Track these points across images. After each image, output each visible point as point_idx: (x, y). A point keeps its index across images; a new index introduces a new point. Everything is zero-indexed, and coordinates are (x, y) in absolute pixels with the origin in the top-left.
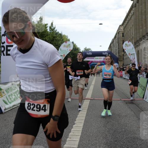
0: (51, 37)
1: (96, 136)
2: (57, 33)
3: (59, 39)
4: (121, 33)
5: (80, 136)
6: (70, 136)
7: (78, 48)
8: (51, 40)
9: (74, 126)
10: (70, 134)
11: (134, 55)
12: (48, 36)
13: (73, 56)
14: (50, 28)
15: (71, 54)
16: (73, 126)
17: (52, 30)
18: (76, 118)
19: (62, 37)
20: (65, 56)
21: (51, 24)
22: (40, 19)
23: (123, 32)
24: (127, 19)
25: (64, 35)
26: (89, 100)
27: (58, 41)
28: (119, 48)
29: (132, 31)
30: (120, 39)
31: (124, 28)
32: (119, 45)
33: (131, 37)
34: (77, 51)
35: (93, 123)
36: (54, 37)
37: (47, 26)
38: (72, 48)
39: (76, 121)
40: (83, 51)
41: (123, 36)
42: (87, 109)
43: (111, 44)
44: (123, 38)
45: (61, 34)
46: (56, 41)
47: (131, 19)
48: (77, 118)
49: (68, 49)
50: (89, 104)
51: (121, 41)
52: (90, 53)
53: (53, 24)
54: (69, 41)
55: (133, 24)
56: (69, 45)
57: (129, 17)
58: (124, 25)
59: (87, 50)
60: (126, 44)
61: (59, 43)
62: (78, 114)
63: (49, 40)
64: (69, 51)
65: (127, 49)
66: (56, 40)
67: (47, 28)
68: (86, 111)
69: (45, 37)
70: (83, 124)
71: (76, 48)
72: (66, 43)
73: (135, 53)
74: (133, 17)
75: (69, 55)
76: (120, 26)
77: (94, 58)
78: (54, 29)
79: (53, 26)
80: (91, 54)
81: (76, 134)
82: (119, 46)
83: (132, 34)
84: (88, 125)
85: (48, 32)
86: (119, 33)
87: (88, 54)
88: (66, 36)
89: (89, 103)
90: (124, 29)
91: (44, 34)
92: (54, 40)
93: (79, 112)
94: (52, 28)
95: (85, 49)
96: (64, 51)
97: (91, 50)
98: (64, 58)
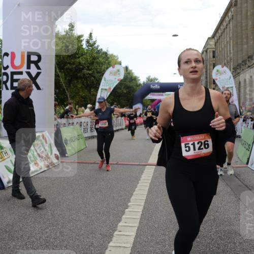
0: (89, 57)
1: (164, 228)
2: (99, 51)
3: (103, 61)
4: (210, 52)
5: (136, 228)
6: (119, 228)
7: (136, 77)
8: (88, 63)
9: (127, 210)
10: (120, 224)
11: (232, 90)
12: (85, 56)
13: (127, 90)
14: (88, 42)
15: (124, 88)
16: (124, 211)
17: (91, 46)
18: (131, 197)
19: (108, 58)
20: (111, 90)
21: (88, 36)
23: (214, 50)
24: (222, 27)
25: (112, 55)
26: (154, 167)
27: (101, 65)
28: (206, 78)
29: (230, 48)
30: (209, 62)
31: (216, 43)
32: (206, 72)
33: (228, 58)
34: (134, 81)
35: (160, 205)
36: (94, 58)
37: (82, 39)
38: (122, 77)
39: (130, 202)
40: (144, 83)
41: (214, 57)
42: (150, 182)
44: (214, 59)
45: (106, 53)
47: (228, 27)
48: (133, 198)
50: (154, 173)
51: (210, 65)
52: (156, 86)
53: (92, 35)
54: (121, 64)
55: (231, 35)
56: (118, 71)
57: (225, 24)
58: (216, 38)
59: (151, 80)
60: (218, 71)
61: (103, 67)
62: (134, 191)
63: (85, 63)
64: (118, 82)
65: (220, 78)
66: (97, 63)
67: (82, 43)
68: (149, 185)
69: (79, 58)
70: (142, 208)
71: (132, 77)
72: (113, 67)
73: (234, 85)
74: (231, 23)
75: (121, 89)
76: (209, 38)
77: (164, 94)
78: (95, 44)
79: (92, 39)
80: (159, 87)
81: (131, 225)
82: (206, 74)
83: (230, 53)
84: (151, 209)
85: (83, 48)
86: (206, 51)
87: (153, 87)
88: (115, 56)
89: (153, 171)
90: (215, 45)
91: (77, 52)
92: (93, 62)
93: (136, 188)
94: (90, 42)
95: (148, 79)
96: (109, 82)
97: (158, 81)
98: (109, 94)
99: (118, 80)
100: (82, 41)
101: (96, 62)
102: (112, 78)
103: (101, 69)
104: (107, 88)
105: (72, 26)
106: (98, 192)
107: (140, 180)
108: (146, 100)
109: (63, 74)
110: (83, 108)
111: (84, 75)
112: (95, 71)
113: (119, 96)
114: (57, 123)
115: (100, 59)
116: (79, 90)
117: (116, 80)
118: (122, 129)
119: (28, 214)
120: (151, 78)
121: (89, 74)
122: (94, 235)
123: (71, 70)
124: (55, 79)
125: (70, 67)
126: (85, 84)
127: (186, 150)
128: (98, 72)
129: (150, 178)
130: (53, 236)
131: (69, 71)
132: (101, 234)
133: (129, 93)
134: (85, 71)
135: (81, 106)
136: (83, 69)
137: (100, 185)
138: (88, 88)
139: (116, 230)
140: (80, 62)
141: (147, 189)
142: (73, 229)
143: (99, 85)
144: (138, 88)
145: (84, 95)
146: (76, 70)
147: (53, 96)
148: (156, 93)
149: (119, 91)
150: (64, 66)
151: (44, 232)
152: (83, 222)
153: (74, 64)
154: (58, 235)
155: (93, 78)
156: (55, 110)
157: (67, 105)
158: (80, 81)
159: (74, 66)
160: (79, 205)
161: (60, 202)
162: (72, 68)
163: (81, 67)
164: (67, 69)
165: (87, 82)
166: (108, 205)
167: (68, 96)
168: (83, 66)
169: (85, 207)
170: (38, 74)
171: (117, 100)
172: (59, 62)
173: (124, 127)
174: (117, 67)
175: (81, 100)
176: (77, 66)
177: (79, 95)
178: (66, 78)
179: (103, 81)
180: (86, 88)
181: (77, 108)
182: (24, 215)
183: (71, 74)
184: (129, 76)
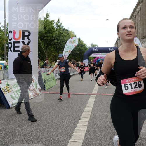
0: (57, 33)
1: (101, 131)
2: (63, 29)
3: (66, 35)
5: (85, 131)
6: (75, 131)
7: (84, 44)
8: (57, 36)
9: (80, 120)
10: (76, 129)
12: (55, 32)
13: (80, 52)
14: (57, 24)
15: (78, 51)
16: (78, 121)
17: (59, 27)
18: (82, 113)
19: (69, 33)
20: (71, 52)
21: (57, 21)
22: (46, 15)
24: (134, 15)
25: (71, 31)
26: (96, 96)
27: (65, 37)
34: (83, 47)
35: (99, 118)
36: (61, 34)
37: (54, 22)
38: (77, 44)
39: (81, 116)
40: (89, 48)
42: (93, 104)
43: (117, 40)
45: (67, 31)
46: (63, 37)
49: (73, 45)
50: (95, 99)
52: (96, 49)
53: (59, 20)
54: (76, 37)
56: (75, 40)
59: (94, 46)
61: (66, 39)
62: (84, 109)
63: (55, 36)
64: (74, 47)
67: (54, 25)
68: (92, 106)
69: (52, 33)
70: (88, 119)
71: (82, 44)
72: (72, 39)
74: (140, 12)
75: (76, 51)
77: (101, 54)
78: (61, 25)
79: (59, 23)
80: (98, 50)
81: (82, 129)
83: (139, 30)
84: (94, 120)
85: (54, 28)
87: (95, 50)
88: (72, 32)
91: (51, 30)
92: (60, 36)
93: (85, 108)
94: (58, 24)
95: (92, 45)
96: (69, 47)
97: (97, 46)
98: (69, 54)
99: (75, 46)
100: (53, 24)
101: (62, 36)
102: (71, 44)
103: (64, 40)
104: (68, 50)
105: (48, 15)
106: (63, 110)
107: (87, 103)
108: (91, 57)
109: (43, 43)
110: (54, 62)
111: (55, 43)
112: (61, 41)
113: (75, 55)
114: (39, 71)
115: (64, 34)
116: (52, 52)
117: (73, 46)
118: (77, 74)
119: (23, 123)
120: (93, 44)
121: (58, 42)
122: (61, 135)
123: (47, 40)
124: (38, 46)
125: (47, 39)
126: (56, 48)
127: (126, 89)
128: (63, 42)
129: (93, 102)
130: (38, 135)
131: (46, 41)
132: (65, 134)
133: (81, 53)
134: (56, 41)
135: (53, 61)
136: (54, 40)
137: (65, 106)
138: (57, 51)
139: (74, 132)
140: (52, 36)
141: (92, 108)
142: (49, 131)
143: (64, 49)
144: (86, 51)
145: (55, 54)
146: (50, 40)
147: (37, 55)
148: (96, 53)
149: (75, 52)
150: (44, 38)
151: (32, 133)
152: (55, 128)
153: (49, 37)
154: (40, 135)
155: (60, 45)
156: (39, 63)
157: (45, 60)
158: (52, 47)
159: (49, 38)
160: (52, 118)
161: (41, 116)
162: (48, 39)
163: (53, 38)
164: (45, 40)
165: (57, 47)
166: (69, 117)
167: (46, 55)
168: (54, 38)
169: (56, 119)
170: (29, 43)
171: (74, 57)
172: (41, 36)
173: (78, 73)
174: (74, 38)
175: (53, 58)
176: (51, 38)
177: (52, 55)
178: (44, 45)
179: (66, 47)
180: (56, 50)
181: (51, 62)
182: (21, 123)
183: (47, 43)
184: (80, 44)
